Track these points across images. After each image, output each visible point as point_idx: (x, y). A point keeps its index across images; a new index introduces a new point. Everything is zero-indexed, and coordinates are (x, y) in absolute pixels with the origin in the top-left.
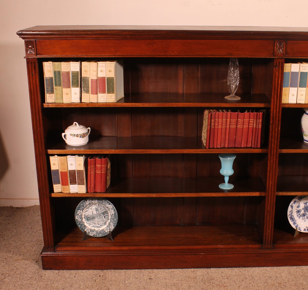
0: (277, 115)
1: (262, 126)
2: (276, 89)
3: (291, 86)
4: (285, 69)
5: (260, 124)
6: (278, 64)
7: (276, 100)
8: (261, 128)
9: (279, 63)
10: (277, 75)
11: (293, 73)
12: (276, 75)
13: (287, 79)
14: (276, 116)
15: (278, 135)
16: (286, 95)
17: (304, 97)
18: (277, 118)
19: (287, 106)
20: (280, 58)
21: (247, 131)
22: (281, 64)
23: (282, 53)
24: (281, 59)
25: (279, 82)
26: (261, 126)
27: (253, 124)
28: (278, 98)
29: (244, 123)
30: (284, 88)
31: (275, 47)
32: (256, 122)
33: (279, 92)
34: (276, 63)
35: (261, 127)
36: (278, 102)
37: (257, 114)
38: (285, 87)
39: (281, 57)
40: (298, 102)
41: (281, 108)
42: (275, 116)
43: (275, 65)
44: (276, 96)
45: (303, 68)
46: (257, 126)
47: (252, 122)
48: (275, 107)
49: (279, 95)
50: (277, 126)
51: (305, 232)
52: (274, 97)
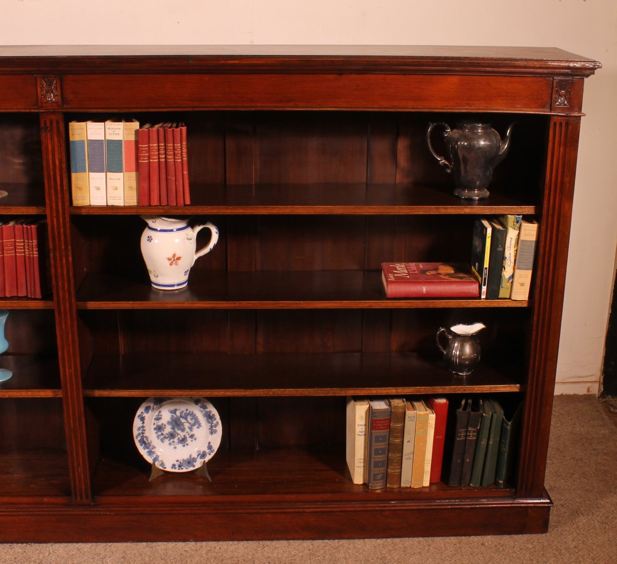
0: (62, 230)
1: (39, 254)
2: (52, 177)
3: (92, 170)
4: (73, 134)
5: (35, 249)
6: (48, 125)
7: (54, 199)
8: (37, 258)
9: (51, 123)
10: (50, 148)
11: (91, 142)
12: (47, 147)
13: (83, 156)
14: (59, 233)
15: (68, 272)
16: (80, 189)
17: (120, 193)
18: (62, 238)
19: (84, 212)
20: (51, 112)
21: (15, 265)
22: (54, 124)
23: (55, 102)
24: (53, 113)
25: (57, 162)
26: (37, 253)
27: (24, 248)
28: (59, 196)
29: (5, 248)
30: (73, 175)
31: (39, 90)
32: (28, 245)
33: (59, 183)
34: (45, 122)
35: (37, 255)
36: (60, 204)
37: (27, 227)
38: (76, 172)
39: (52, 109)
40: (109, 204)
41: (67, 216)
42: (56, 233)
43: (43, 126)
44: (53, 191)
45: (111, 131)
46: (31, 254)
47: (21, 246)
48: (55, 215)
49: (59, 188)
50: (63, 253)
51: (173, 470)
52: (50, 194)
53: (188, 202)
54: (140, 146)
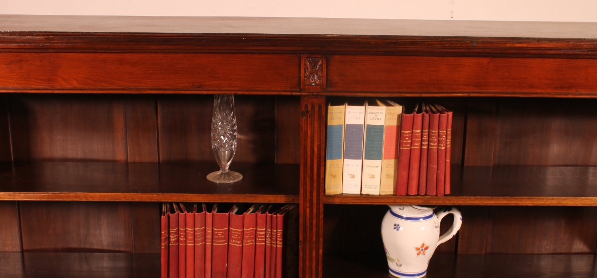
0: (314, 221)
1: (283, 244)
2: (309, 165)
3: (348, 156)
4: (331, 119)
5: (280, 239)
6: (309, 109)
7: (308, 188)
8: (281, 249)
9: (313, 107)
10: (309, 134)
11: (349, 127)
12: (306, 133)
13: (338, 142)
14: (311, 224)
15: (317, 265)
16: (334, 176)
17: (376, 181)
18: (314, 230)
19: (337, 201)
20: (314, 95)
21: (253, 254)
22: (316, 108)
23: (318, 85)
24: (316, 96)
25: (316, 149)
26: (281, 243)
27: (266, 237)
28: (315, 185)
29: (245, 237)
30: (329, 162)
31: (302, 71)
32: (271, 234)
33: (315, 172)
34: (306, 106)
35: (281, 246)
36: (315, 194)
37: (272, 216)
38: (331, 158)
39: (315, 92)
40: (363, 193)
41: (322, 206)
42: (308, 224)
43: (303, 110)
44: (308, 180)
45: (373, 116)
46: (274, 244)
47: (262, 235)
48: (308, 205)
49: (315, 177)
50: (314, 246)
52: (305, 183)
53: (448, 192)
54: (403, 132)
